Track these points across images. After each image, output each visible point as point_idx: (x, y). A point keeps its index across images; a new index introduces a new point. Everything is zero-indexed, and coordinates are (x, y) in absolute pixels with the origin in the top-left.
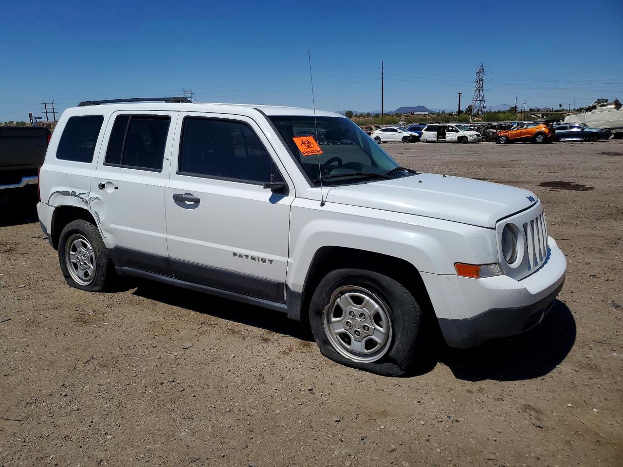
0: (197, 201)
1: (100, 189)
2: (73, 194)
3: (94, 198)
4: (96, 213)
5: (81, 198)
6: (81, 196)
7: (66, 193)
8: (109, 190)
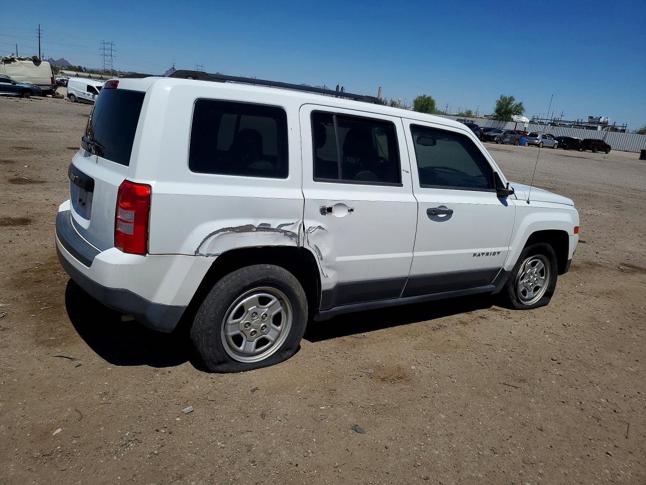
0: (449, 213)
1: (322, 214)
2: (265, 228)
3: (314, 227)
4: (317, 247)
5: (285, 232)
6: (284, 228)
7: (248, 229)
8: (340, 214)
